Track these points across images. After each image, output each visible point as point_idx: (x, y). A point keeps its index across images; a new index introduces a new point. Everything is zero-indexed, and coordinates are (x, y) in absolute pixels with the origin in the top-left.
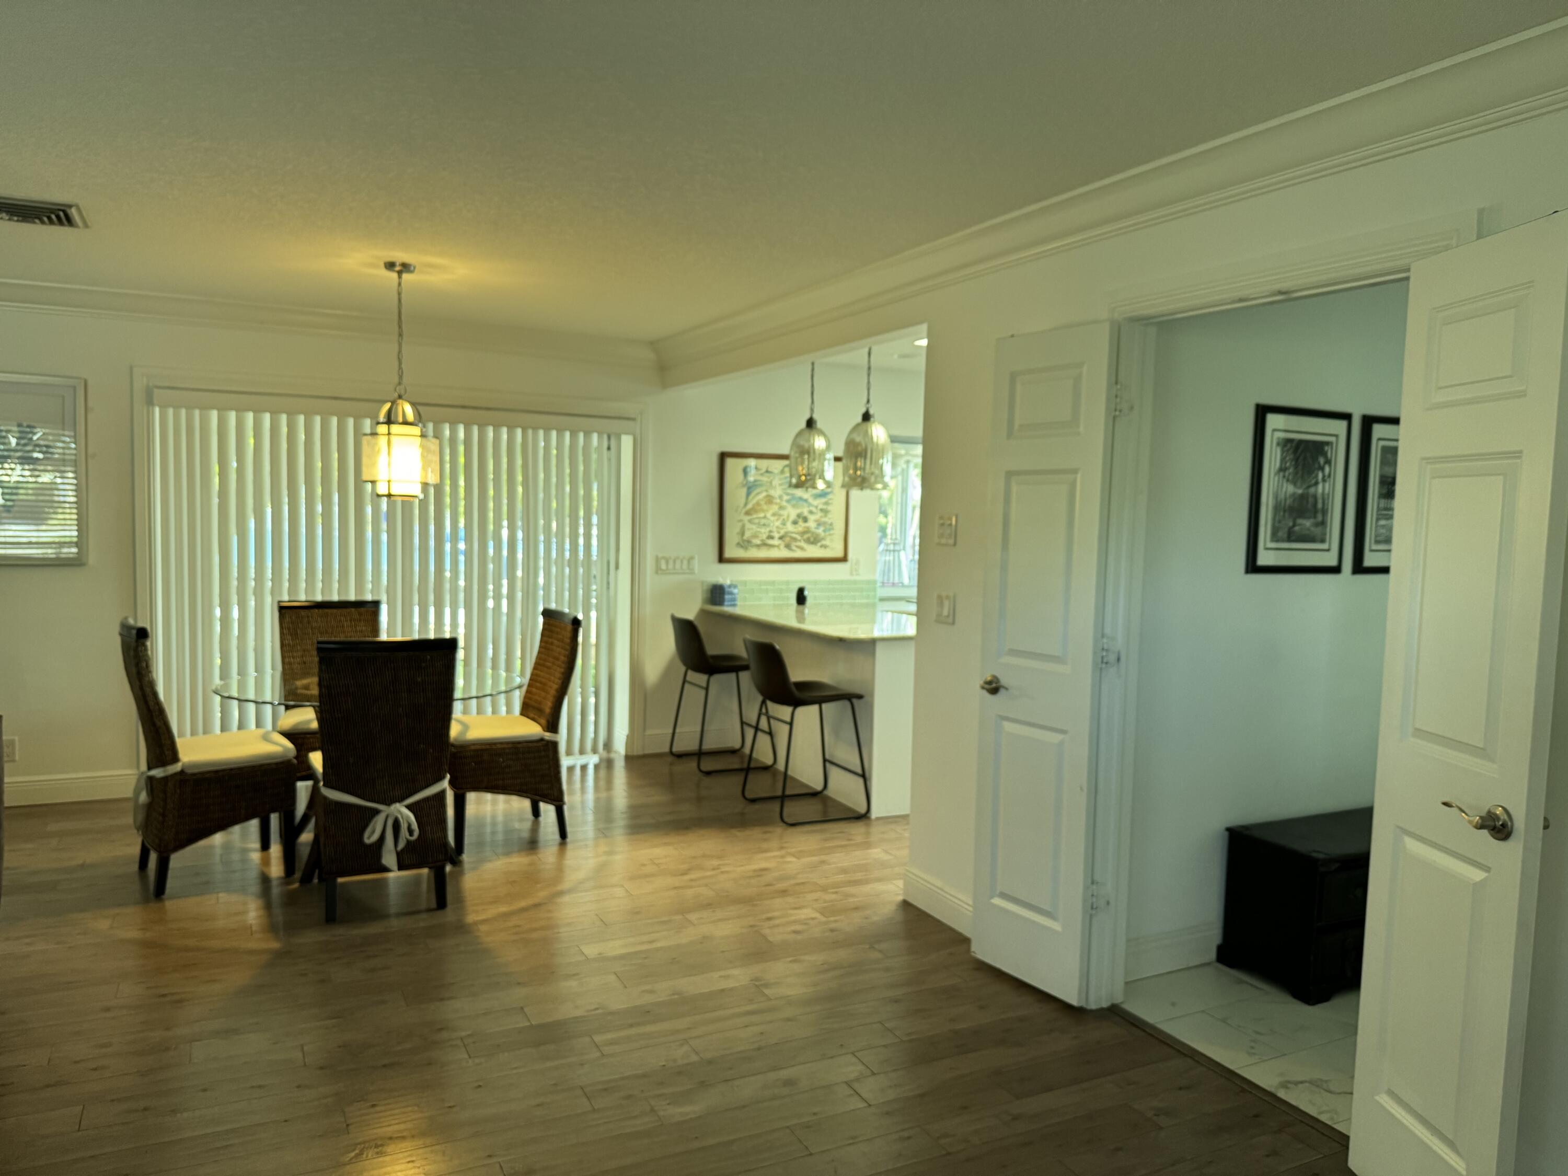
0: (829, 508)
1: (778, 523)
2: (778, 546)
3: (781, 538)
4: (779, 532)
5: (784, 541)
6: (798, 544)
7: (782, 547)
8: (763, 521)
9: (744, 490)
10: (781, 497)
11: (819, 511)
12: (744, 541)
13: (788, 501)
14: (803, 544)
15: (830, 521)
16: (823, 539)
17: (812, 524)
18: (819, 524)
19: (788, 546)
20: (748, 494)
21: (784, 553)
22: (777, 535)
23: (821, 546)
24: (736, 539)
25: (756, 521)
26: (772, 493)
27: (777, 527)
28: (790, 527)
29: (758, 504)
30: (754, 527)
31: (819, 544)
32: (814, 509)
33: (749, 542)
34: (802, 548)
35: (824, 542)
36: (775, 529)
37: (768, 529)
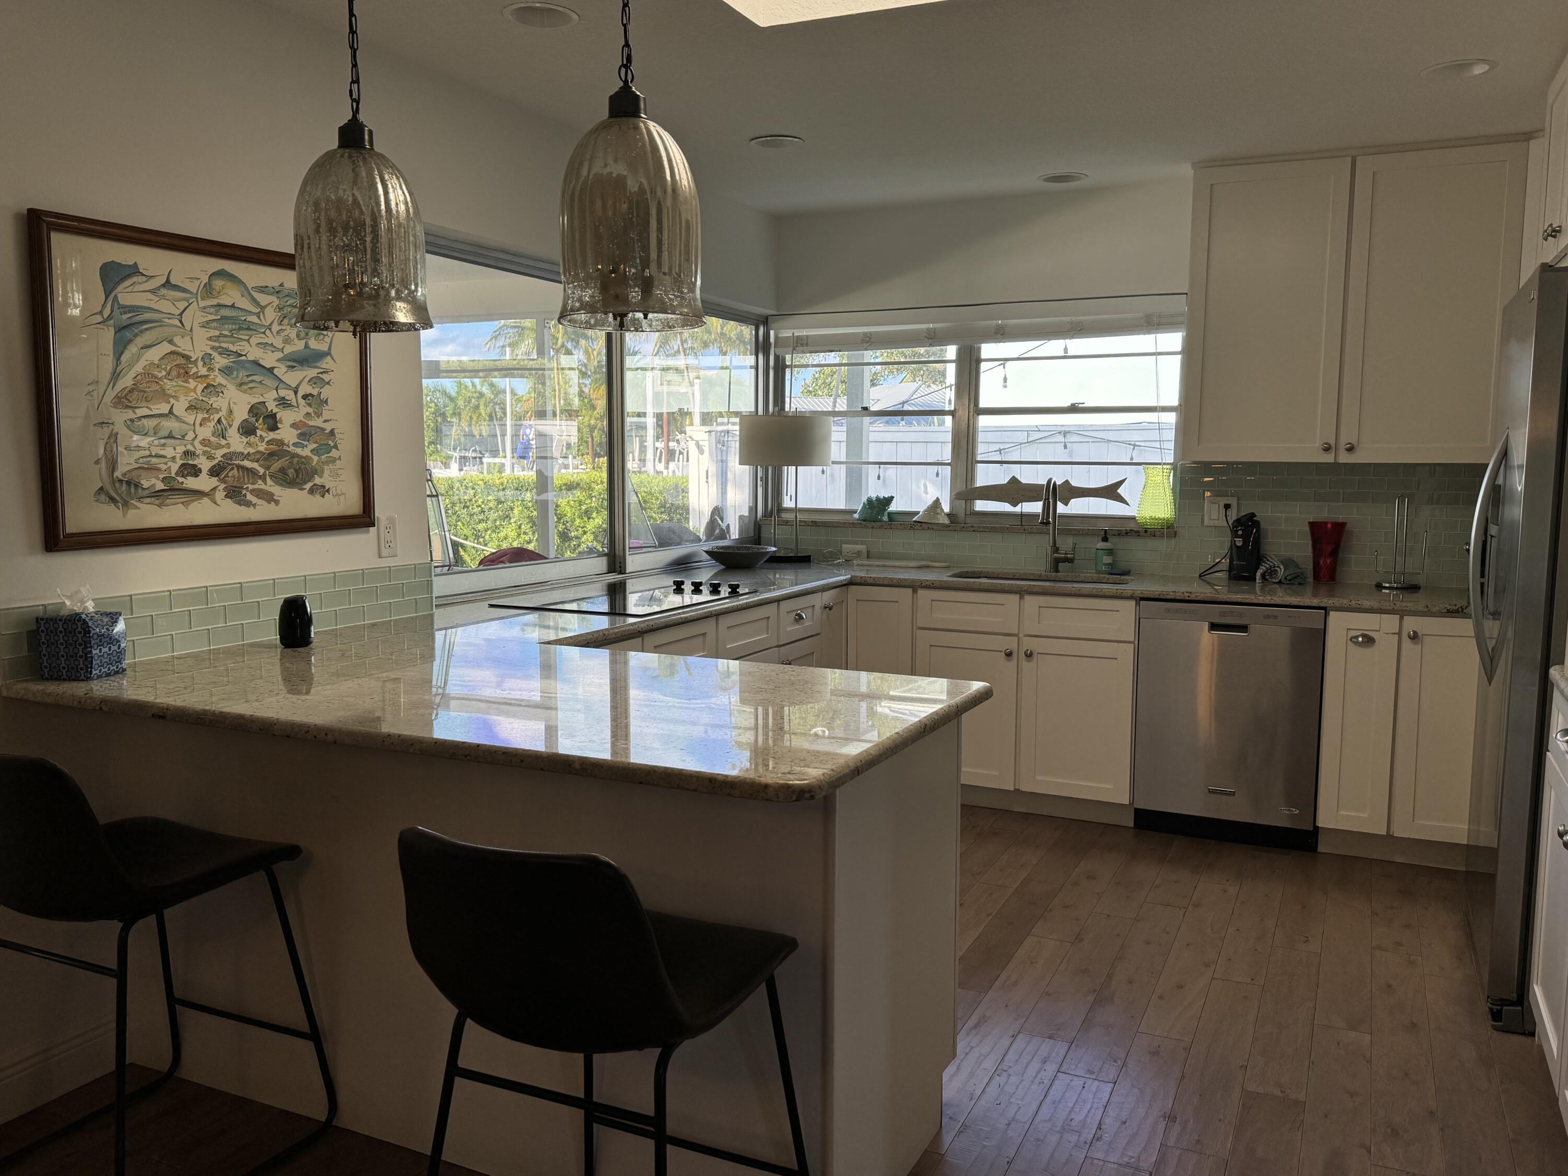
0: (326, 392)
1: (206, 432)
2: (210, 494)
3: (215, 472)
4: (210, 457)
5: (223, 481)
6: (260, 485)
7: (220, 495)
8: (169, 425)
9: (108, 335)
10: (207, 359)
11: (302, 402)
12: (116, 482)
13: (226, 371)
14: (270, 486)
15: (328, 427)
16: (315, 472)
17: (287, 434)
18: (306, 434)
19: (234, 494)
20: (120, 347)
21: (229, 512)
22: (205, 465)
23: (311, 491)
24: (97, 477)
25: (150, 424)
26: (183, 345)
27: (205, 442)
28: (237, 442)
29: (148, 375)
30: (144, 442)
31: (308, 486)
32: (289, 395)
33: (132, 484)
34: (269, 498)
35: (317, 480)
36: (199, 449)
37: (181, 449)
